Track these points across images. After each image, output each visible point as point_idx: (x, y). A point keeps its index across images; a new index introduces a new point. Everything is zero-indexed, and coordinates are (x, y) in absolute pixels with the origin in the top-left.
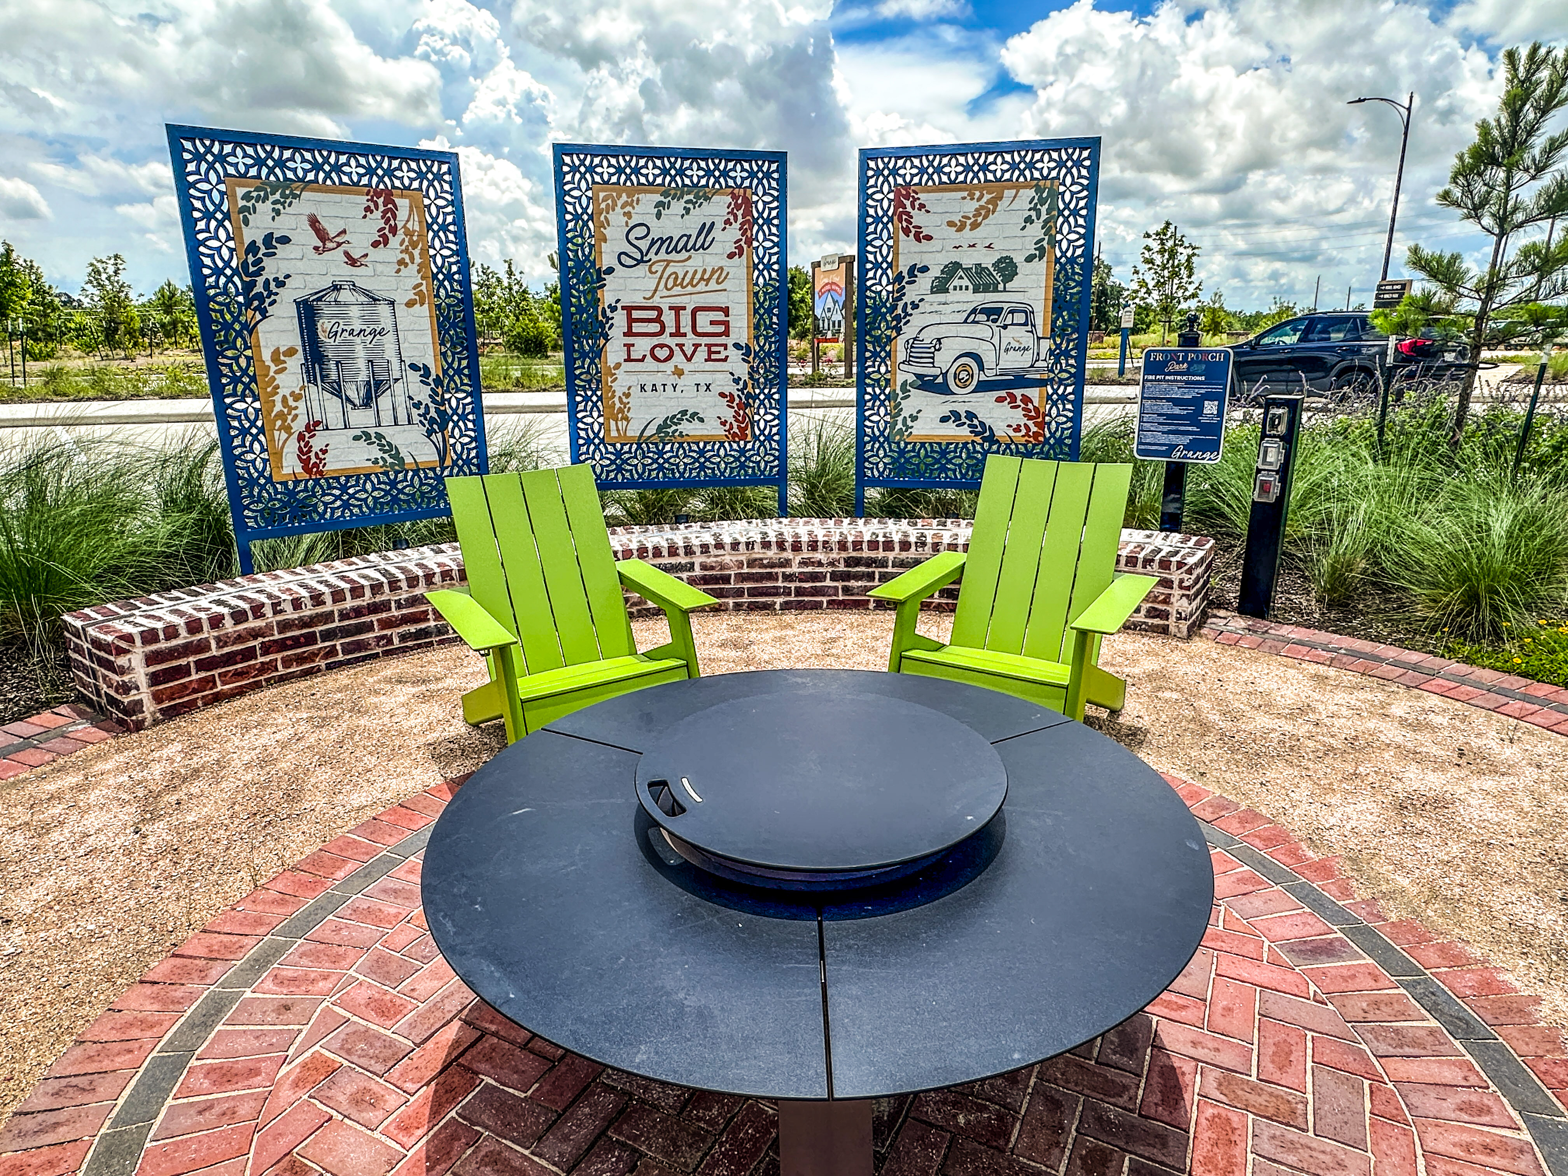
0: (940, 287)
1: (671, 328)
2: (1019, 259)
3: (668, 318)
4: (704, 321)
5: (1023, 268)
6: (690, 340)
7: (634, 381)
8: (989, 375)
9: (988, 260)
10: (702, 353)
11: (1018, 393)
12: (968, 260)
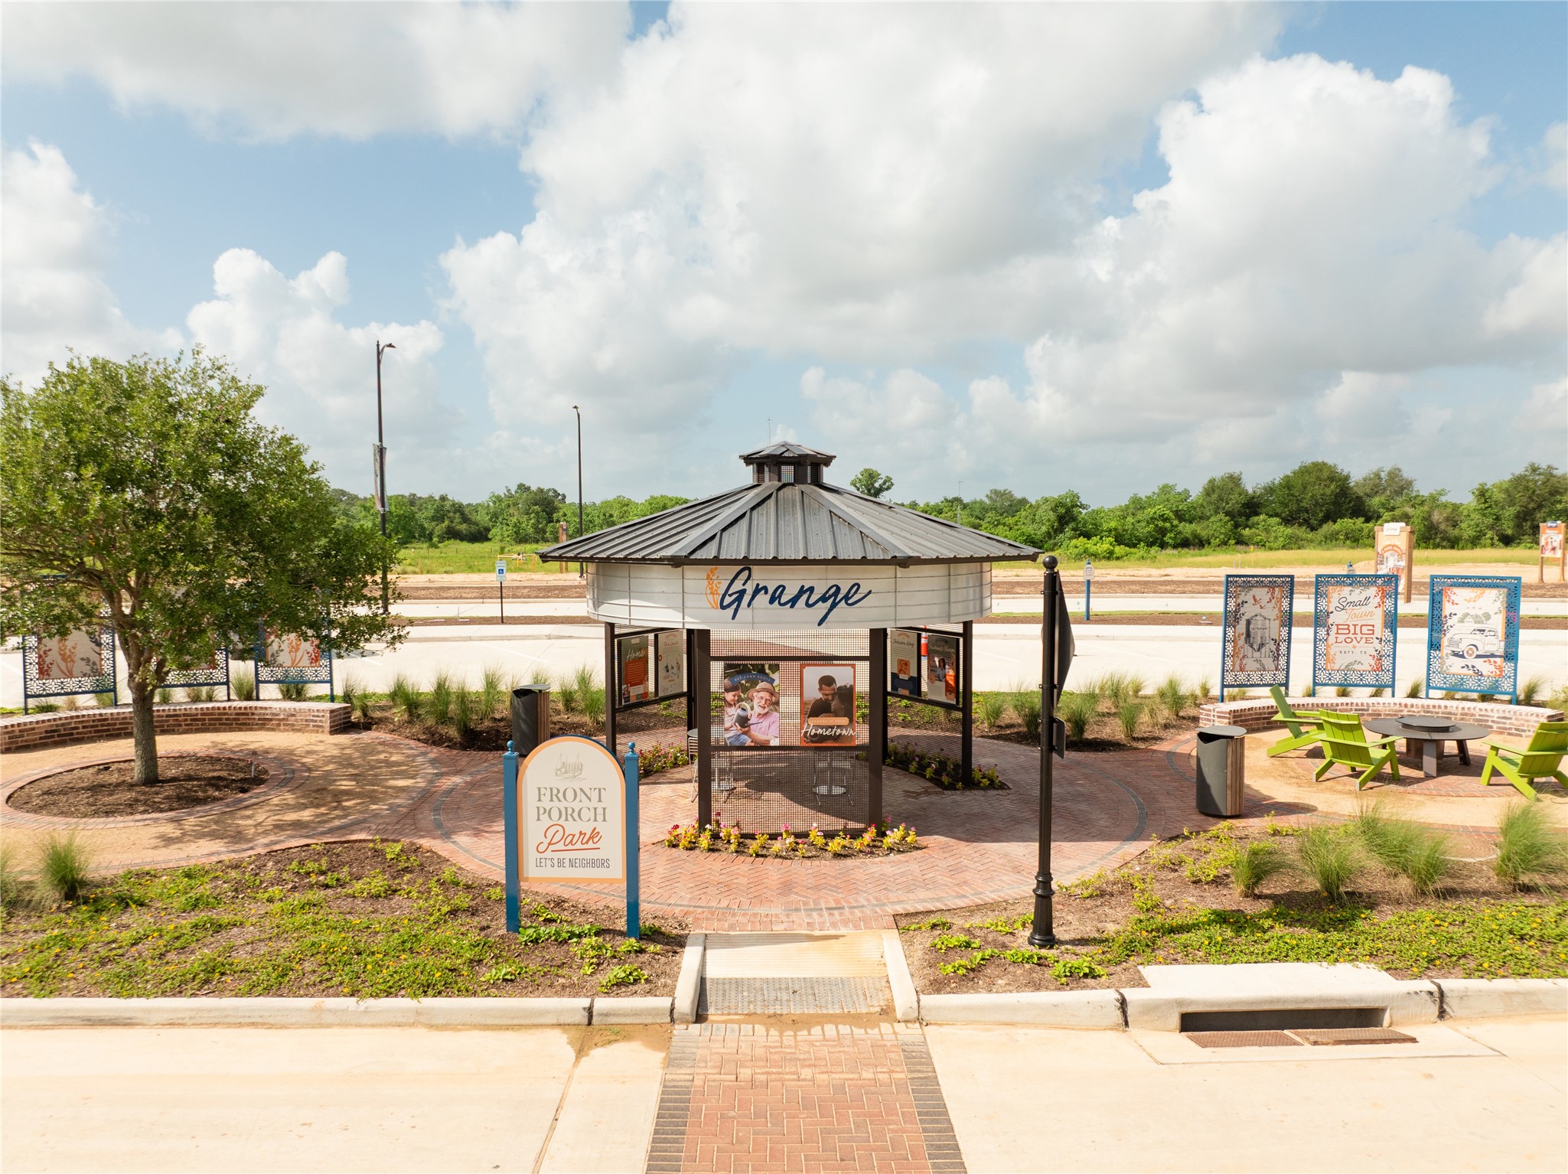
0: (1462, 621)
1: (1352, 631)
2: (1492, 613)
3: (1352, 628)
4: (1365, 630)
5: (1494, 617)
6: (1359, 636)
7: (1338, 650)
8: (1480, 653)
9: (1480, 613)
10: (1364, 640)
11: (1492, 659)
12: (1472, 612)
